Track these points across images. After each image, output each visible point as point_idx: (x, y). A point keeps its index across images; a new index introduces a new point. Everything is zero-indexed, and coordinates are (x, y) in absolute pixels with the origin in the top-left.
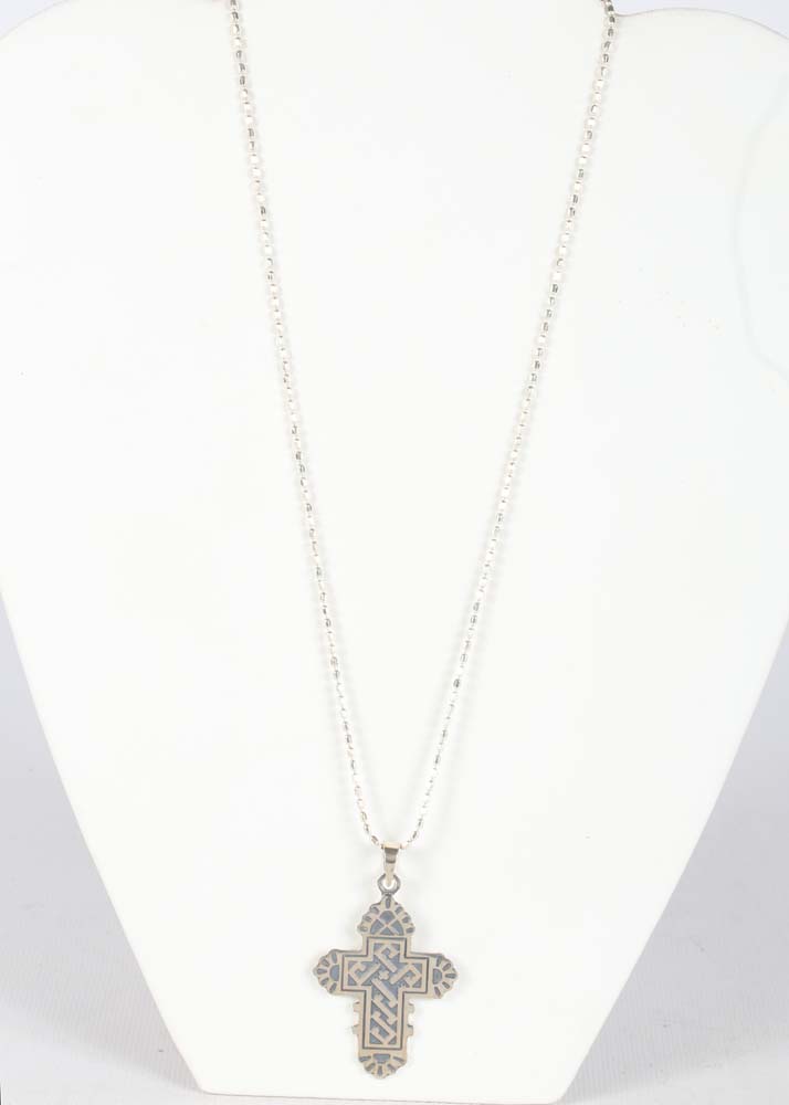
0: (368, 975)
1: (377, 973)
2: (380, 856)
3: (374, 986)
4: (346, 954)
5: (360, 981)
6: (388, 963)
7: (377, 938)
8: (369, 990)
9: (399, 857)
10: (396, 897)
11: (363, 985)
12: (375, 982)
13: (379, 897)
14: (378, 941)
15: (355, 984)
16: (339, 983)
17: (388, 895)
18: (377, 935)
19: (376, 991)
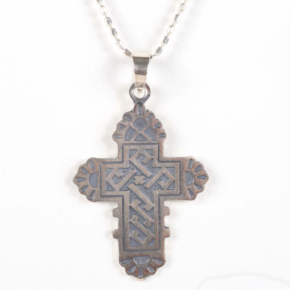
0: (125, 179)
1: (133, 178)
2: (131, 67)
3: (132, 191)
4: (103, 162)
5: (117, 187)
6: (143, 168)
7: (132, 144)
8: (126, 194)
9: (150, 68)
10: (147, 105)
11: (121, 190)
12: (131, 186)
13: (131, 106)
14: (132, 147)
15: (113, 190)
16: (97, 189)
17: (139, 103)
18: (132, 141)
19: (134, 196)
